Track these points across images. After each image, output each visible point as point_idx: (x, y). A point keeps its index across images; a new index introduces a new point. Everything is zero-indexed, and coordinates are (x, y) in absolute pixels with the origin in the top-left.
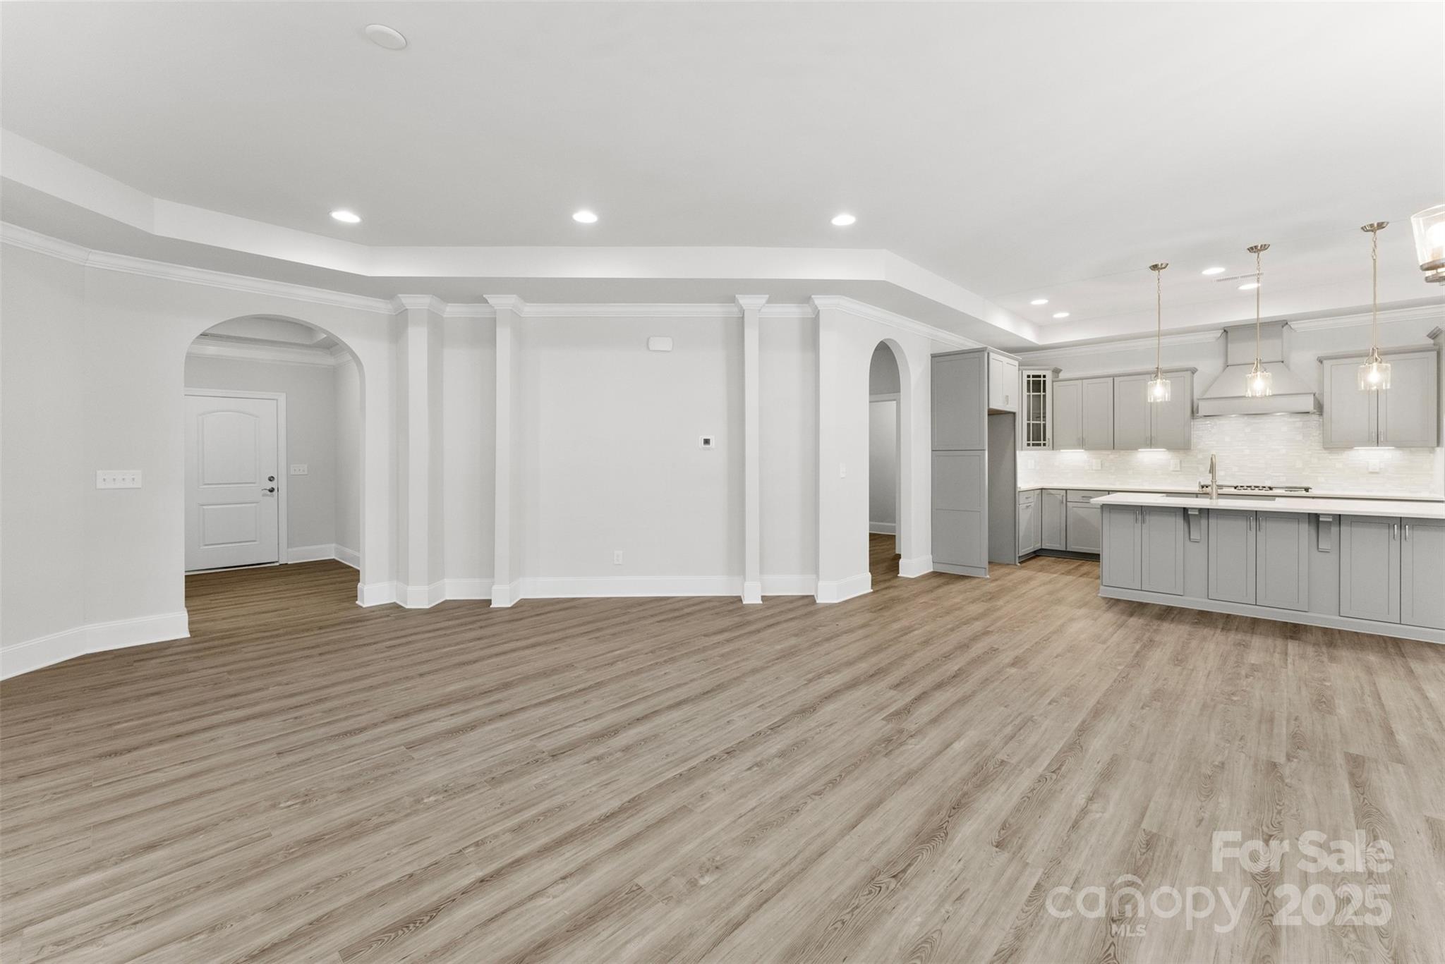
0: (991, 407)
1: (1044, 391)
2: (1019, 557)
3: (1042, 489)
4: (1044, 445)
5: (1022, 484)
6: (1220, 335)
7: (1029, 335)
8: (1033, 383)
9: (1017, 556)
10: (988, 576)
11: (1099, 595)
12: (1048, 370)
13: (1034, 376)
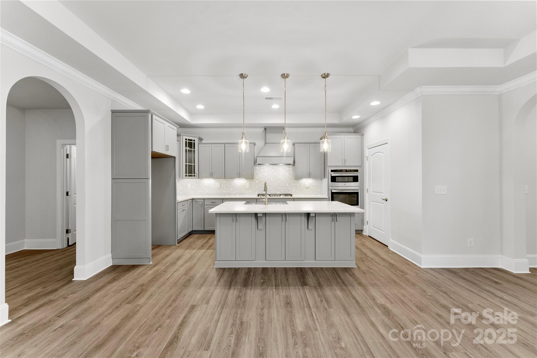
0: (154, 150)
1: (194, 148)
2: (178, 240)
3: (192, 199)
4: (194, 176)
5: (180, 198)
6: (263, 131)
7: (184, 115)
8: (188, 143)
9: (177, 239)
10: (151, 263)
11: (215, 267)
12: (196, 137)
13: (189, 140)
